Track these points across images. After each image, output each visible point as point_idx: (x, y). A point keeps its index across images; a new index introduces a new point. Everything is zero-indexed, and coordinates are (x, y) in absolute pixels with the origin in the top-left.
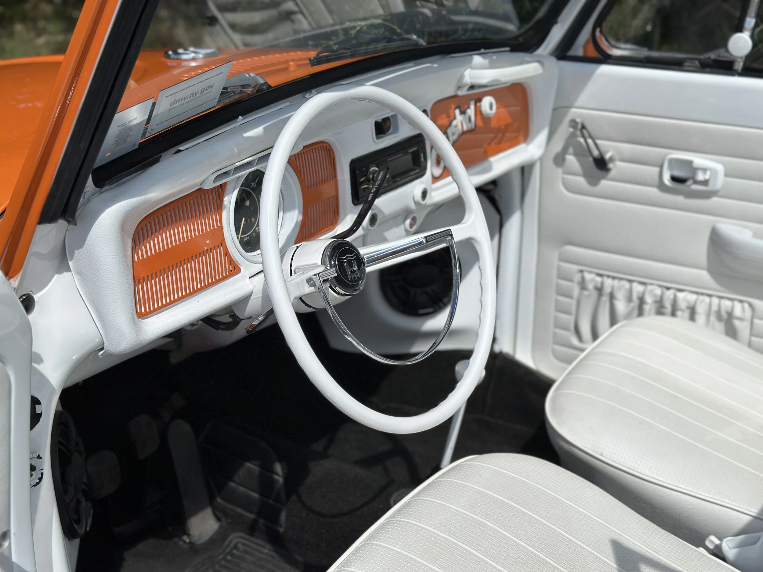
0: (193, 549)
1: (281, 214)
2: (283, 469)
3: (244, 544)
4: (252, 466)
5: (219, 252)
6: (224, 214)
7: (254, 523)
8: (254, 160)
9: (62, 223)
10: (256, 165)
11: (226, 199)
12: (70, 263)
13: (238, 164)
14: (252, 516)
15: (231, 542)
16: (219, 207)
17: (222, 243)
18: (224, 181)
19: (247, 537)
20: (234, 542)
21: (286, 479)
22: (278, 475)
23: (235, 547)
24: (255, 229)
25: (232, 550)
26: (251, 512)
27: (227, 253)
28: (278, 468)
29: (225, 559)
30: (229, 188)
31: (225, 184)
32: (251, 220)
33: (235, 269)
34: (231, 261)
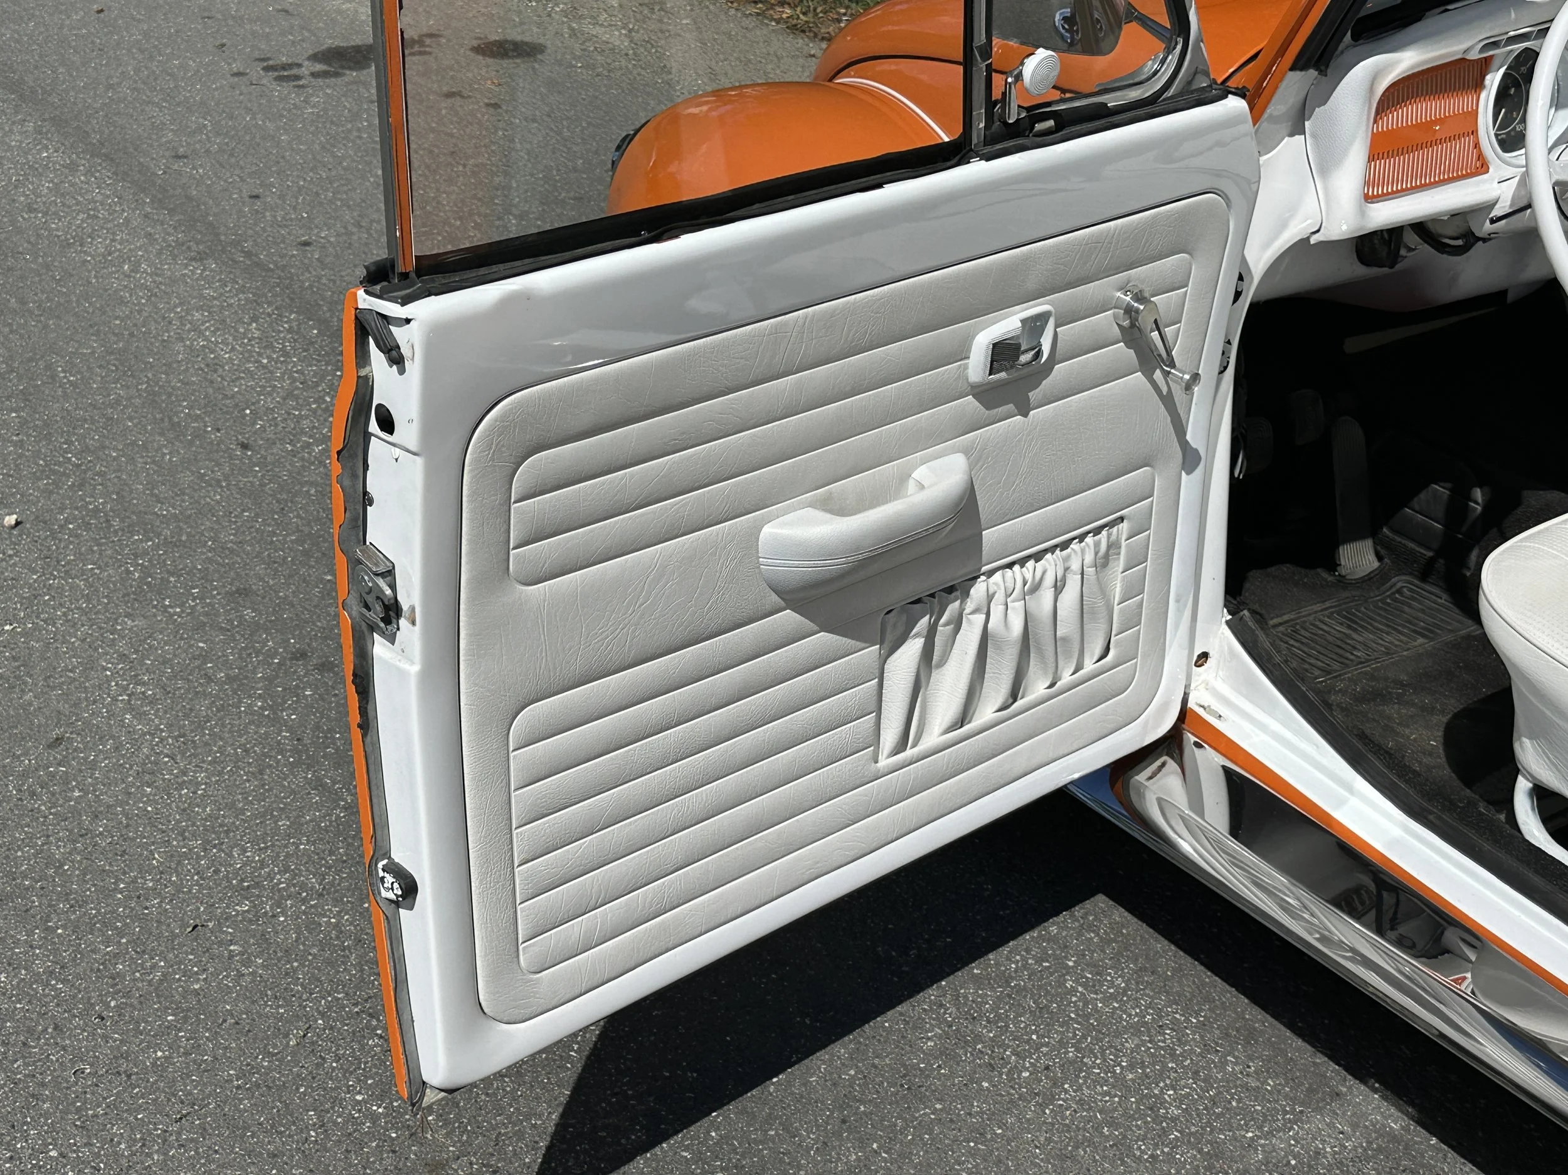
0: (1343, 583)
1: (1553, 110)
2: (1483, 495)
3: (1411, 590)
4: (1441, 490)
5: (1469, 141)
6: (1483, 95)
7: (1431, 562)
8: (1531, 33)
9: (1312, 73)
10: (1534, 40)
11: (1488, 77)
12: (1307, 123)
13: (1512, 34)
14: (1430, 554)
15: (1395, 584)
16: (1478, 85)
17: (1475, 132)
18: (1491, 53)
19: (1416, 582)
20: (1400, 585)
21: (1486, 508)
22: (1476, 503)
23: (1399, 591)
24: (1515, 127)
25: (1394, 593)
26: (1429, 548)
27: (1477, 145)
28: (1478, 494)
29: (1383, 601)
30: (1496, 63)
31: (1492, 57)
32: (1512, 114)
33: (1482, 167)
34: (1481, 156)
